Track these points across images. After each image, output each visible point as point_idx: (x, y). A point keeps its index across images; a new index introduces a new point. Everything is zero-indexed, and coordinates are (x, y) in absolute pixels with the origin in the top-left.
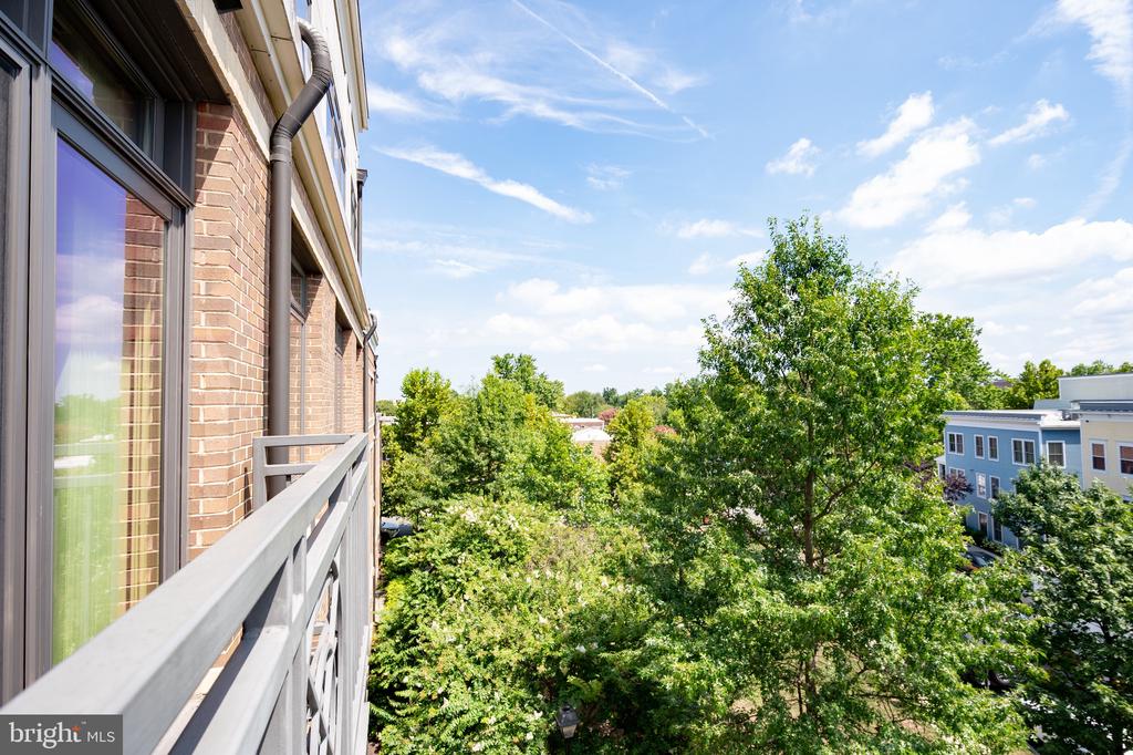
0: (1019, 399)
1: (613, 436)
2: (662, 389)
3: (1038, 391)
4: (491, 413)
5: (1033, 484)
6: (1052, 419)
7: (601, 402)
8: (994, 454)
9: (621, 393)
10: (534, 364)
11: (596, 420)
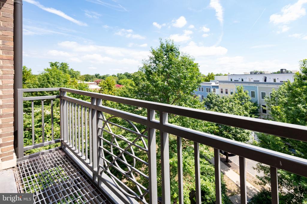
0: (207, 80)
1: (101, 87)
2: (116, 75)
3: (211, 78)
4: (53, 80)
5: (210, 96)
6: (213, 84)
7: (94, 77)
8: (202, 91)
9: (101, 75)
10: (68, 66)
11: (93, 82)
